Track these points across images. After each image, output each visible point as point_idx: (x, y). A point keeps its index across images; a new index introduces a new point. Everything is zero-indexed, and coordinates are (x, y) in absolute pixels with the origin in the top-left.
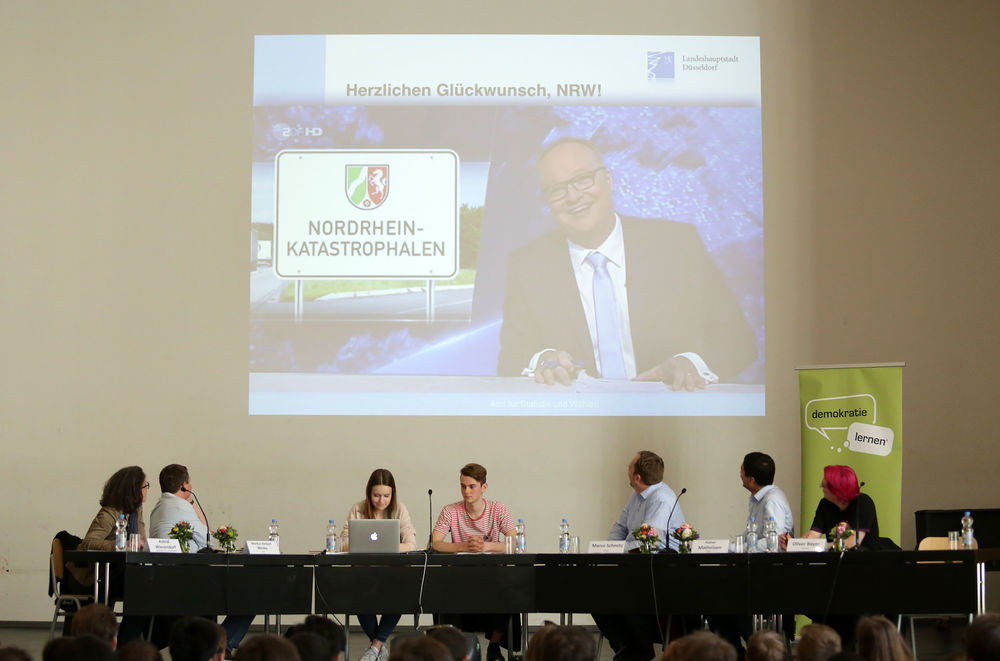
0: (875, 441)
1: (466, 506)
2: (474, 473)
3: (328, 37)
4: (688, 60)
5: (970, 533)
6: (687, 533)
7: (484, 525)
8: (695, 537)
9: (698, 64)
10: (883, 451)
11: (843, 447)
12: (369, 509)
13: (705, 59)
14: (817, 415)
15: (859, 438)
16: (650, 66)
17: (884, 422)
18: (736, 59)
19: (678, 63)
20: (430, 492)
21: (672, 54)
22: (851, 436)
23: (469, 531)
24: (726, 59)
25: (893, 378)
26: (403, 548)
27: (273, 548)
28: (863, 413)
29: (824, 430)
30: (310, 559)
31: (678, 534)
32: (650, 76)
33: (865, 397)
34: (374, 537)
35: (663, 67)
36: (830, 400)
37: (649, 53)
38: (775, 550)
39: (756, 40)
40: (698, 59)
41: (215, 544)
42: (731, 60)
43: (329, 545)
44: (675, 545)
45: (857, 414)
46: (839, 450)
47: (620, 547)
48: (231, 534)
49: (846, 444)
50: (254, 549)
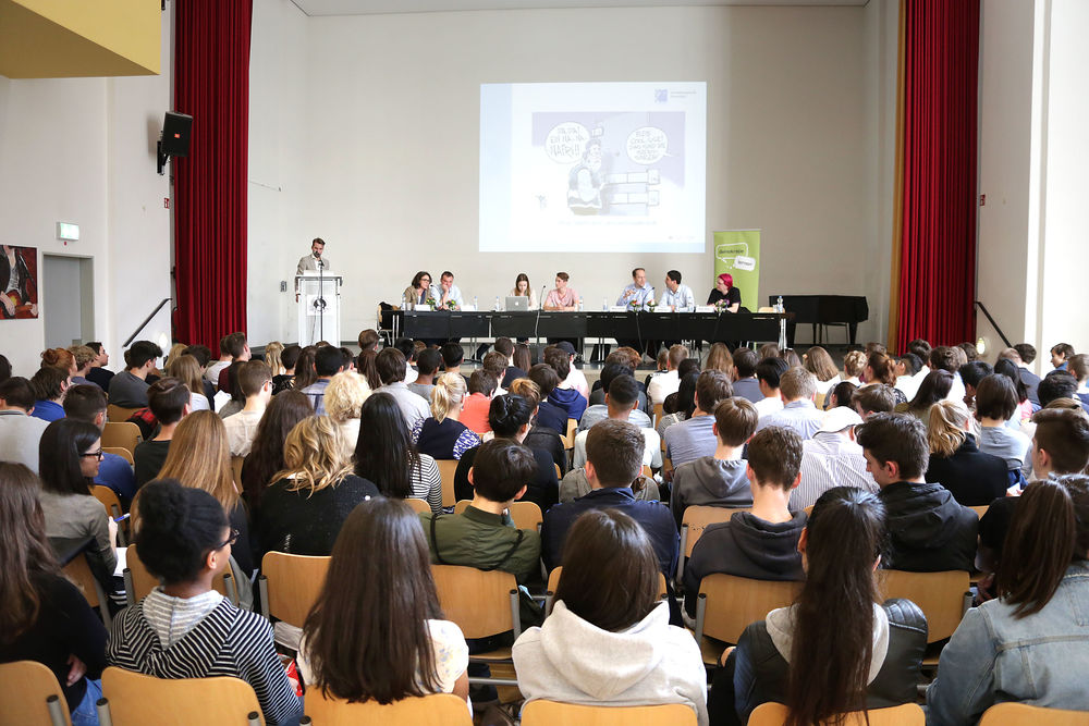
0: (747, 264)
2: (563, 276)
3: (513, 85)
4: (674, 93)
5: (781, 305)
6: (653, 303)
7: (567, 300)
8: (656, 305)
9: (678, 95)
10: (751, 268)
11: (731, 266)
12: (518, 291)
14: (721, 252)
15: (740, 262)
16: (656, 96)
17: (751, 255)
19: (669, 96)
21: (666, 90)
22: (736, 262)
23: (559, 302)
25: (756, 236)
26: (529, 309)
28: (742, 251)
29: (724, 259)
30: (488, 313)
31: (649, 304)
32: (656, 101)
33: (743, 244)
34: (517, 304)
35: (662, 97)
36: (727, 245)
37: (656, 90)
38: (692, 311)
39: (704, 84)
40: (678, 93)
41: (446, 307)
44: (647, 309)
45: (739, 252)
46: (729, 267)
47: (623, 309)
49: (734, 265)
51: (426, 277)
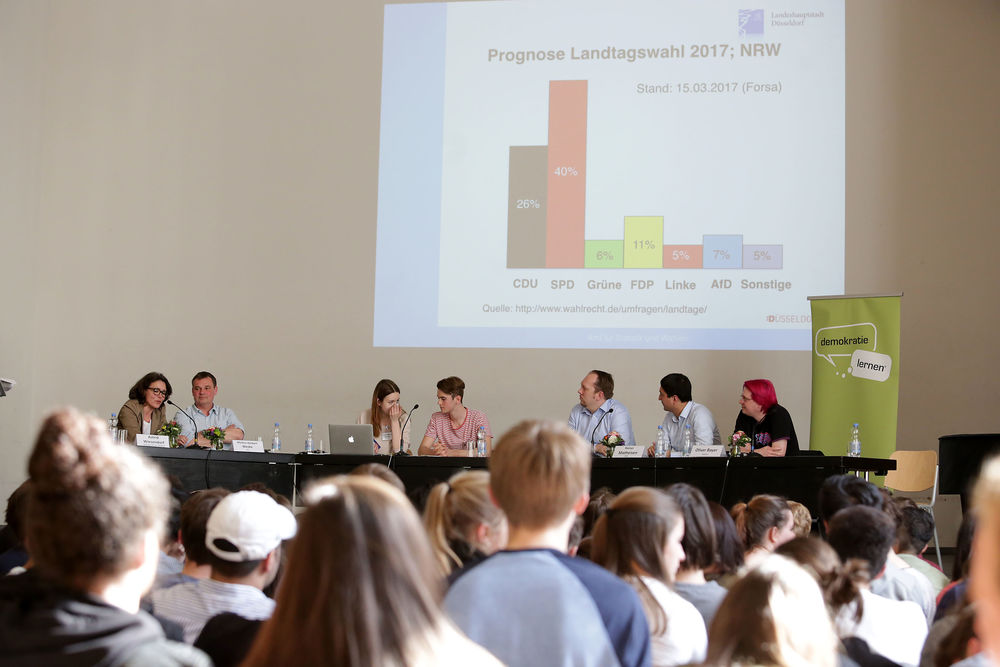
0: (874, 367)
1: (449, 416)
3: (449, 4)
4: (777, 16)
6: (612, 439)
9: (787, 20)
10: (882, 376)
11: (846, 374)
13: (793, 15)
15: (860, 364)
16: (740, 23)
17: (884, 349)
18: (822, 14)
19: (767, 20)
20: (416, 407)
21: (762, 11)
22: (854, 363)
23: (450, 437)
24: (812, 15)
25: (892, 307)
27: (258, 447)
28: (865, 341)
32: (741, 33)
34: (351, 440)
35: (753, 24)
37: (741, 11)
40: (786, 15)
41: (203, 442)
42: (817, 15)
43: (307, 446)
45: (860, 341)
46: (844, 376)
48: (218, 433)
49: (849, 370)
50: (238, 446)
51: (160, 385)
